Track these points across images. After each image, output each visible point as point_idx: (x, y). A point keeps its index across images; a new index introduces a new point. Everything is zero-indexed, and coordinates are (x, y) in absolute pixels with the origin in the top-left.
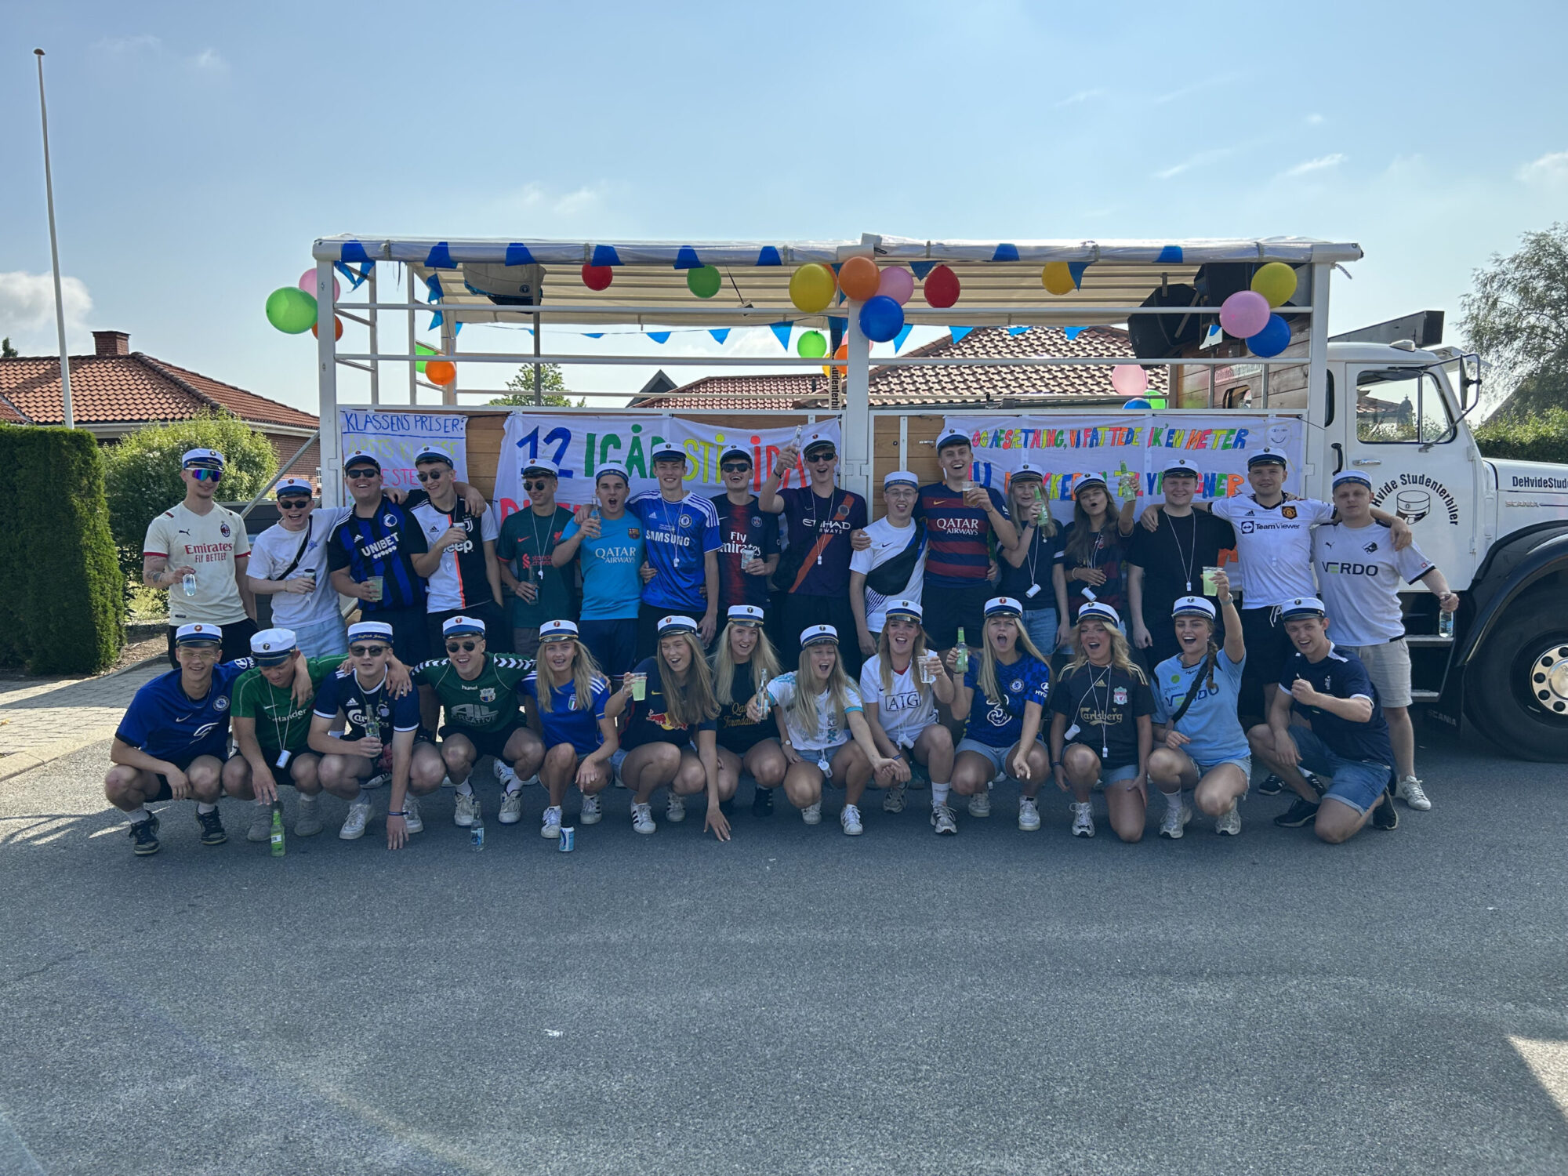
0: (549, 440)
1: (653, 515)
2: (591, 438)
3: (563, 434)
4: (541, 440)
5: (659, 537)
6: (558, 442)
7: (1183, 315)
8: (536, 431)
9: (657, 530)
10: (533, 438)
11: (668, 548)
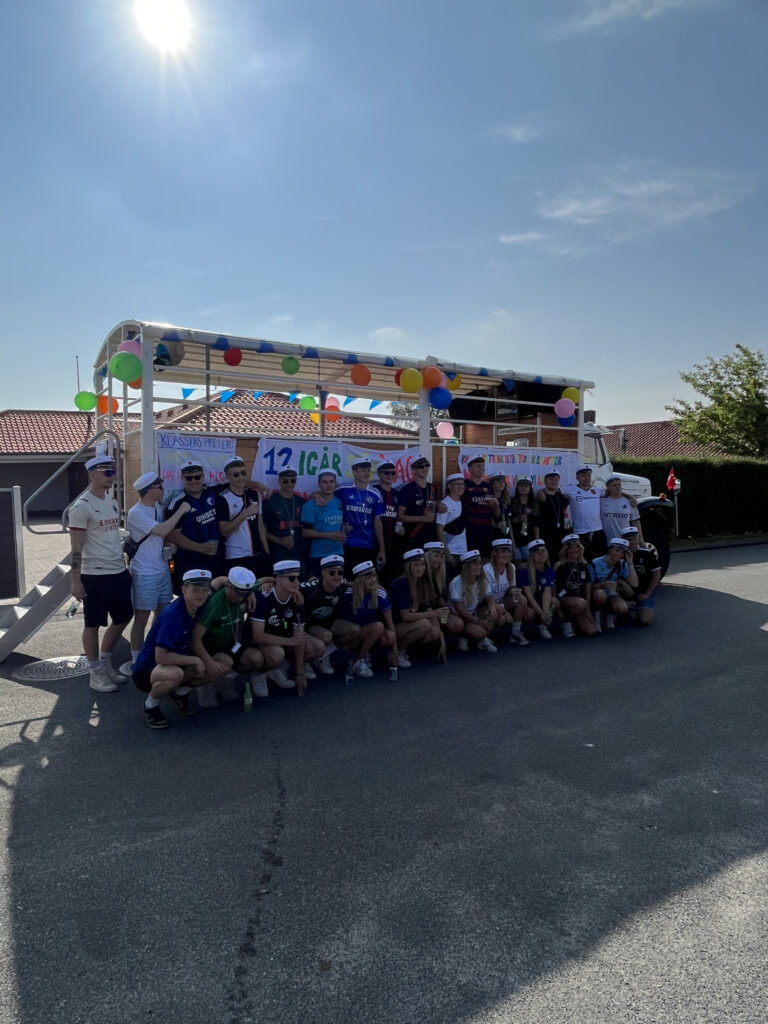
0: (280, 454)
1: (352, 497)
2: (303, 453)
3: (287, 451)
4: (276, 454)
5: (355, 509)
6: (285, 455)
7: (484, 402)
8: (273, 450)
9: (354, 505)
10: (271, 453)
11: (361, 515)
